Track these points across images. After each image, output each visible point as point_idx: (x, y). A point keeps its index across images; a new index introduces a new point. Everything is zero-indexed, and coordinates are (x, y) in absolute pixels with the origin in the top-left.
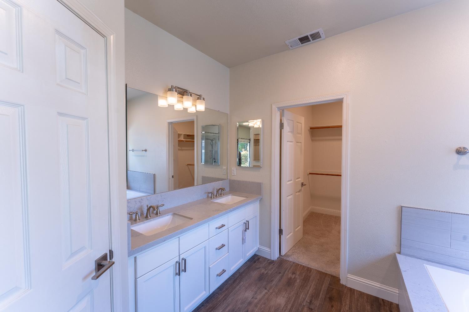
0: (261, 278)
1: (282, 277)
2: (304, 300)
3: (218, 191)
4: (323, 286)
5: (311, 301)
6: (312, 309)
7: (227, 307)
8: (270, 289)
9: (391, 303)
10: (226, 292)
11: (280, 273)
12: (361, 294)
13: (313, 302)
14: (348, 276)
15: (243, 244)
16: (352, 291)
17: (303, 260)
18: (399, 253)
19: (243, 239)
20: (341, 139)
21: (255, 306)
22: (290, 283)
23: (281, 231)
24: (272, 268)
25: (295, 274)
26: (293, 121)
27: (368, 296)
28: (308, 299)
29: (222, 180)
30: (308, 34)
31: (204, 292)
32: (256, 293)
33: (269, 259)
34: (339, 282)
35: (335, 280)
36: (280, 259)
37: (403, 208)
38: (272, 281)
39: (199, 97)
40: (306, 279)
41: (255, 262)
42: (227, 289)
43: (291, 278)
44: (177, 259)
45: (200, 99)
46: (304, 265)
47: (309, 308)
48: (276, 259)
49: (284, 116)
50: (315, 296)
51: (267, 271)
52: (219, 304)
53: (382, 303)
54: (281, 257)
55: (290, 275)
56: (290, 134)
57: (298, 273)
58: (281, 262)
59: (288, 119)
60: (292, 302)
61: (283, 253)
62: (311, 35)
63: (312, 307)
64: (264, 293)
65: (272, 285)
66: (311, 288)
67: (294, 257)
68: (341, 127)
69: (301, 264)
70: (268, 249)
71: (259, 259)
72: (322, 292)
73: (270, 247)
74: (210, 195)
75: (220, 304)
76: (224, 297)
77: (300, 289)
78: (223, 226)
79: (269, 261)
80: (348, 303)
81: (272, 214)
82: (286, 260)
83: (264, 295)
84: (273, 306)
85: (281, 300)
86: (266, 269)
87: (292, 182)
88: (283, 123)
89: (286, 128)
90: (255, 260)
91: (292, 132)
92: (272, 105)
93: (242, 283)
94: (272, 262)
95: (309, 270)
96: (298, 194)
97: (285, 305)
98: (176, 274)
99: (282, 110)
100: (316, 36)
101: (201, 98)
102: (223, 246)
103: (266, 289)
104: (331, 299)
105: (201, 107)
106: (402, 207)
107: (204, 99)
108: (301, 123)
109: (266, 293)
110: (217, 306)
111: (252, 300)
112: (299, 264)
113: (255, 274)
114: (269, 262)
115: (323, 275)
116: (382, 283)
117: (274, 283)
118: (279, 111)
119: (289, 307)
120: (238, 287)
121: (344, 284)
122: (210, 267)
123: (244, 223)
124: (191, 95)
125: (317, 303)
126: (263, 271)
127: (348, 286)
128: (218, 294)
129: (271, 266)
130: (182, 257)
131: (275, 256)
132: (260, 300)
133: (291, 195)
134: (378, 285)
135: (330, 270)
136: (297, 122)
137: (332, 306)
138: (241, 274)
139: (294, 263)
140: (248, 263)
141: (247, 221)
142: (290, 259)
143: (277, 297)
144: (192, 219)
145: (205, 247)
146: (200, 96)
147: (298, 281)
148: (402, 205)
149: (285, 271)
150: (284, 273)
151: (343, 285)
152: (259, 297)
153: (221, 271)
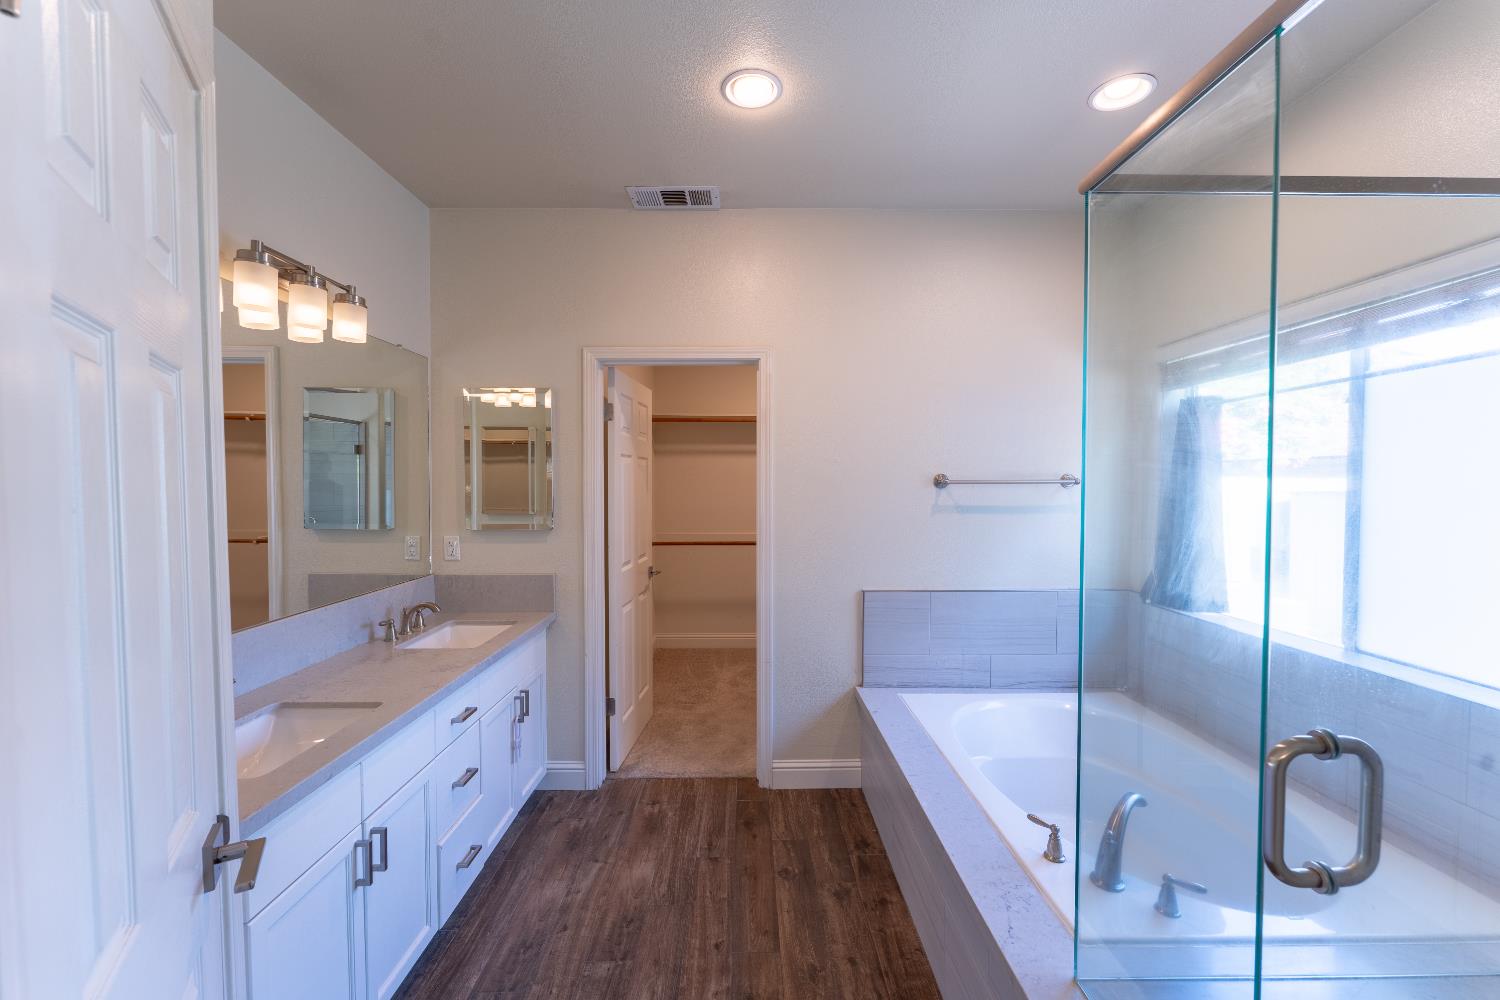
0: (574, 842)
1: (629, 819)
2: (695, 847)
3: (406, 617)
4: (728, 805)
5: (710, 845)
6: (716, 859)
7: (500, 946)
8: (607, 857)
9: (851, 790)
10: (482, 912)
11: (621, 813)
12: (800, 793)
13: (714, 844)
14: (775, 765)
15: (512, 762)
16: (782, 793)
17: (669, 765)
18: (861, 685)
19: (513, 748)
20: (754, 453)
21: (582, 908)
22: (652, 826)
23: (610, 705)
24: (597, 809)
25: (658, 803)
26: (631, 399)
27: (812, 791)
28: (702, 842)
29: (412, 578)
30: (686, 188)
31: (426, 929)
32: (573, 879)
33: (581, 792)
34: (757, 786)
35: (748, 784)
36: (609, 782)
37: (866, 594)
38: (606, 837)
39: (345, 292)
40: (687, 806)
41: (542, 810)
42: (480, 906)
43: (651, 814)
44: (357, 836)
45: (349, 301)
46: (673, 776)
47: (711, 859)
48: (601, 784)
49: (613, 385)
50: (716, 830)
51: (584, 822)
52: (473, 947)
53: (837, 796)
54: (612, 776)
55: (648, 809)
56: (624, 434)
57: (665, 798)
58: (616, 788)
59: (622, 395)
60: (670, 861)
61: (616, 765)
62: (691, 193)
63: (715, 854)
64: (594, 871)
65: (610, 845)
66: (704, 820)
67: (646, 766)
68: (752, 421)
69: (667, 776)
70: (576, 765)
71: (551, 799)
72: (727, 819)
73: (582, 758)
74: (381, 632)
75: (477, 946)
76: (480, 927)
77: (678, 830)
78: (470, 712)
79: (585, 796)
80: (781, 817)
81: (587, 661)
82: (625, 780)
83: (598, 875)
84: (628, 890)
85: (644, 870)
86: (580, 816)
87: (630, 566)
88: (611, 405)
89: (620, 418)
90: (538, 806)
91: (628, 429)
92: (582, 350)
93: (523, 874)
94: (590, 796)
95: (688, 783)
96: (642, 598)
97: (656, 874)
98: (357, 883)
99: (609, 369)
100: (700, 198)
101: (354, 298)
102: (471, 773)
103: (597, 861)
104: (748, 824)
105: (352, 328)
106: (864, 592)
107: (363, 302)
108: (645, 406)
109: (601, 869)
110: (468, 956)
111: (569, 898)
112: (661, 779)
113: (553, 839)
114: (585, 799)
115: (719, 784)
116: (836, 756)
117: (613, 839)
118: (602, 369)
119: (666, 875)
120: (515, 887)
121: (766, 786)
122: (441, 844)
123: (516, 698)
124: (323, 285)
125: (724, 842)
126: (573, 823)
127: (774, 788)
128: (459, 927)
129: (591, 807)
130: (370, 825)
131: (596, 778)
132: (590, 891)
133: (629, 602)
134: (826, 763)
135: (735, 769)
136: (640, 404)
137: (755, 837)
138: (512, 853)
139: (648, 780)
140: (522, 819)
141: (522, 692)
142: (636, 774)
143: (631, 868)
144: (376, 705)
145: (426, 787)
146: (348, 289)
147: (670, 814)
148: (864, 589)
149: (634, 804)
150: (632, 809)
151: (764, 789)
152: (585, 885)
153: (466, 852)
